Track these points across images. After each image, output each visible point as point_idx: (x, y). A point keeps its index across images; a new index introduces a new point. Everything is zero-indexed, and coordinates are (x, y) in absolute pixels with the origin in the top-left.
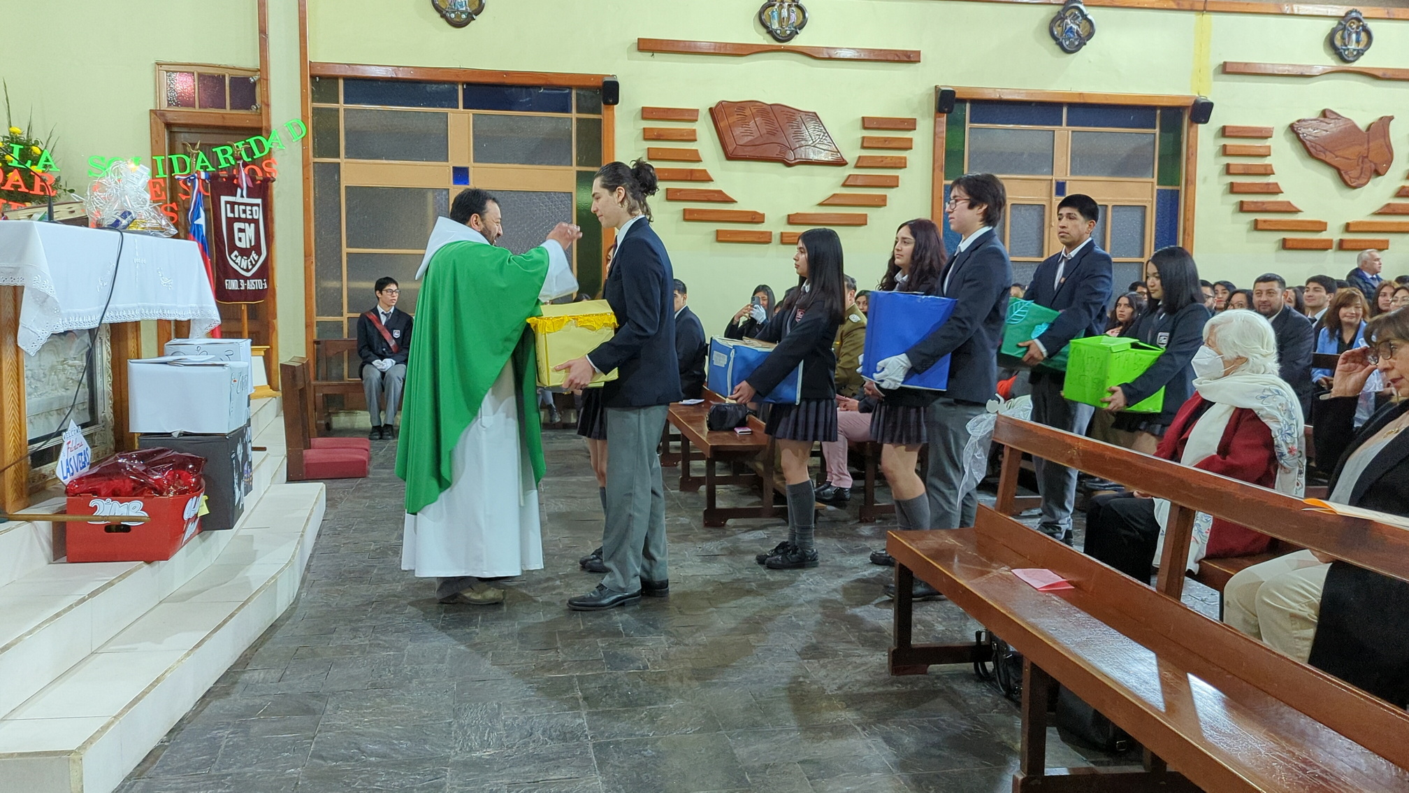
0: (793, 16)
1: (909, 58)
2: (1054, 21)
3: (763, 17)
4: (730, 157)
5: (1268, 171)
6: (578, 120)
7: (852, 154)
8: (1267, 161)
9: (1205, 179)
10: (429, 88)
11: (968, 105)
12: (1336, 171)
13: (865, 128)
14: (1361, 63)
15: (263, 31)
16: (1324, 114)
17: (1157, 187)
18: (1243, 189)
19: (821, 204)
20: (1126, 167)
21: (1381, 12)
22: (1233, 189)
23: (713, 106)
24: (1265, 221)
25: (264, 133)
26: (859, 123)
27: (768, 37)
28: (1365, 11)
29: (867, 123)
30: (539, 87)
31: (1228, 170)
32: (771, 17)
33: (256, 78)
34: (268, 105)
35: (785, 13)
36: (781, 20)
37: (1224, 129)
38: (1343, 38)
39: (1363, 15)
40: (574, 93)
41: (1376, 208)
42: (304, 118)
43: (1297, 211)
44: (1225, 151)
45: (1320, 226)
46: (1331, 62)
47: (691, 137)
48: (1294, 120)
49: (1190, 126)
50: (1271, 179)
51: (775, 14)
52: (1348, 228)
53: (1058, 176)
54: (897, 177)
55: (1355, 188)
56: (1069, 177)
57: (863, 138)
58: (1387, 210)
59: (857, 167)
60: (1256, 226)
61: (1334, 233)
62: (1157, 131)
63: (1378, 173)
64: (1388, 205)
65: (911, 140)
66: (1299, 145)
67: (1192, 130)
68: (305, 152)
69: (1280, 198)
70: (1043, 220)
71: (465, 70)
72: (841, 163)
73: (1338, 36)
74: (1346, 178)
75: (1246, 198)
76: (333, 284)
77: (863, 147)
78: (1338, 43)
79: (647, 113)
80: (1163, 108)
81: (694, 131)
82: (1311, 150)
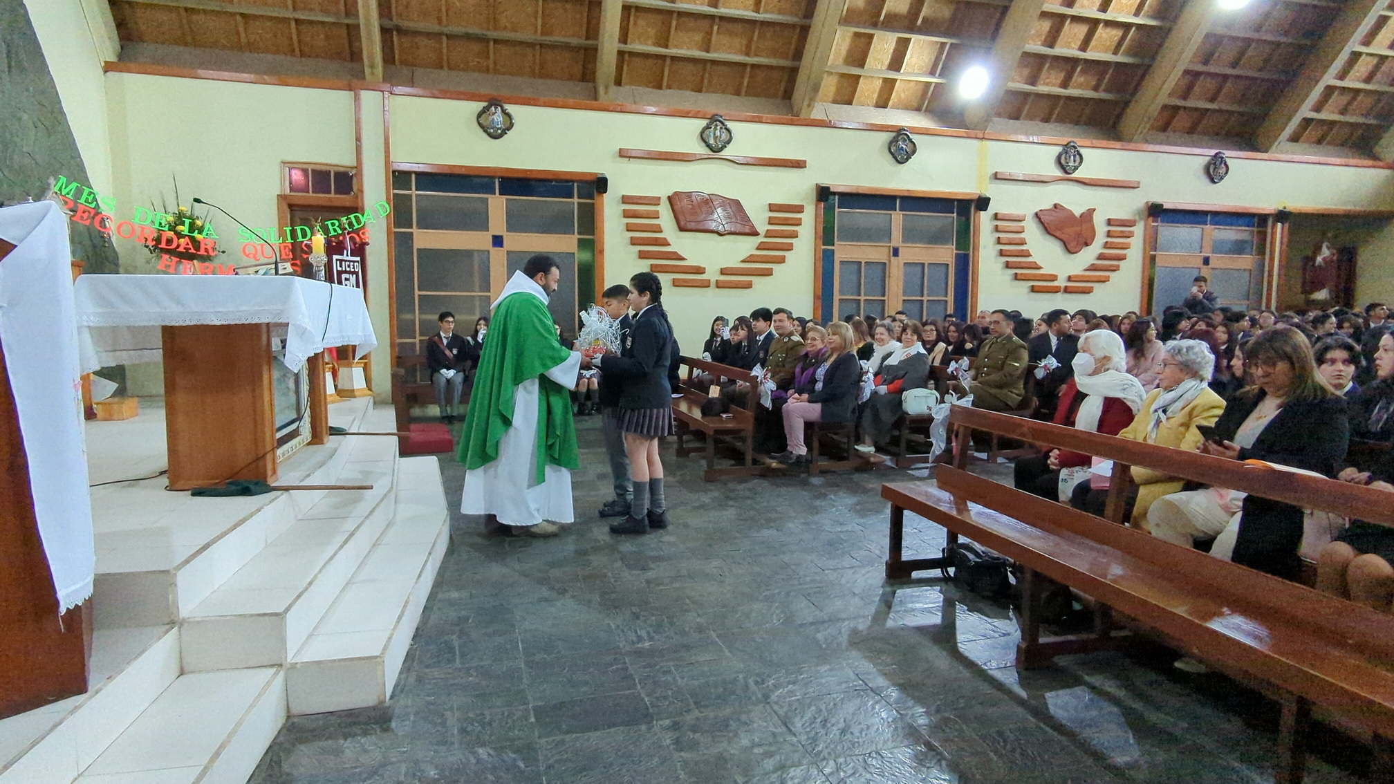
0: (723, 135)
1: (799, 165)
2: (891, 143)
3: (704, 136)
4: (682, 229)
5: (1023, 243)
6: (578, 203)
7: (762, 227)
8: (1022, 235)
9: (985, 247)
10: (475, 180)
11: (837, 197)
12: (1062, 243)
13: (771, 211)
14: (1075, 175)
15: (358, 139)
16: (1055, 206)
17: (955, 251)
18: (1008, 253)
19: (743, 261)
20: (937, 238)
21: (1088, 143)
22: (1002, 253)
23: (670, 195)
24: (1021, 274)
25: (359, 211)
26: (767, 208)
27: (707, 149)
28: (1079, 141)
29: (772, 208)
30: (551, 181)
31: (999, 241)
32: (709, 136)
33: (354, 172)
34: (361, 191)
35: (718, 133)
36: (715, 138)
37: (996, 215)
38: (1066, 159)
39: (1079, 144)
40: (575, 185)
41: (1087, 265)
42: (388, 200)
43: (1040, 268)
44: (997, 229)
45: (1053, 278)
46: (1058, 173)
47: (656, 216)
48: (1037, 210)
49: (975, 212)
50: (1024, 247)
51: (712, 134)
52: (1070, 279)
53: (894, 243)
54: (792, 244)
55: (1073, 253)
56: (901, 244)
57: (770, 217)
58: (1093, 268)
59: (766, 236)
60: (1016, 277)
61: (1061, 282)
62: (955, 215)
63: (1087, 245)
64: (1093, 265)
65: (801, 219)
66: (1040, 225)
67: (977, 215)
68: (388, 224)
69: (1030, 259)
70: (885, 273)
71: (502, 169)
72: (756, 234)
73: (1063, 157)
74: (1069, 247)
75: (1010, 259)
76: (408, 317)
77: (770, 224)
78: (1063, 161)
79: (626, 200)
80: (959, 200)
81: (658, 211)
82: (1048, 230)
